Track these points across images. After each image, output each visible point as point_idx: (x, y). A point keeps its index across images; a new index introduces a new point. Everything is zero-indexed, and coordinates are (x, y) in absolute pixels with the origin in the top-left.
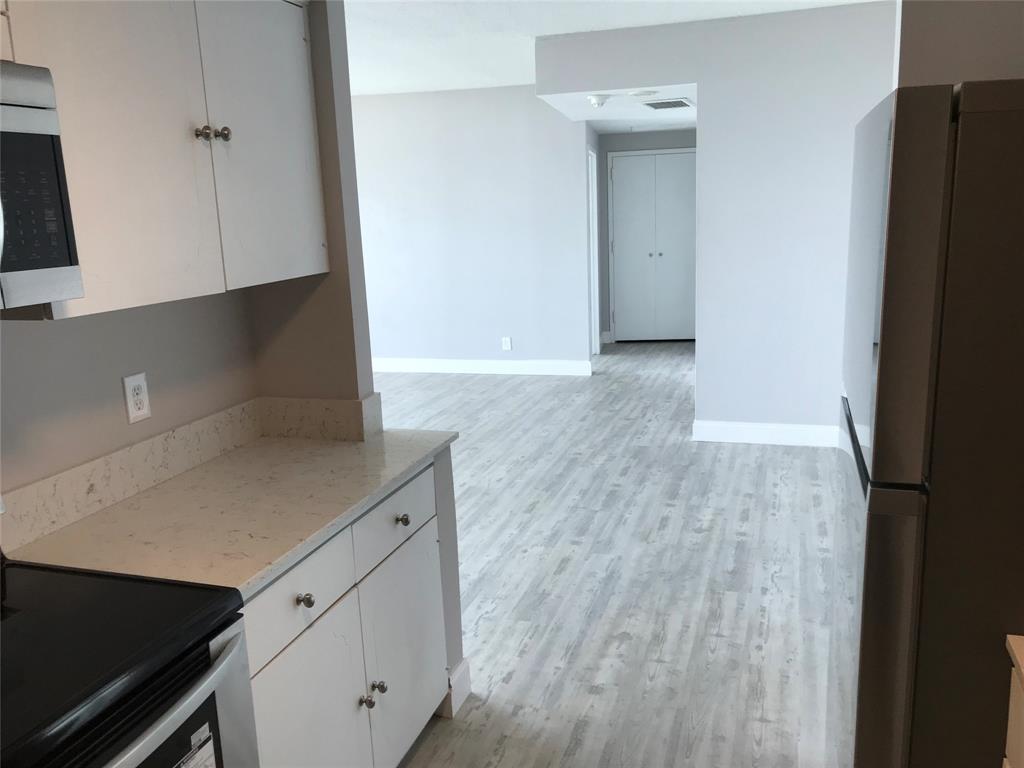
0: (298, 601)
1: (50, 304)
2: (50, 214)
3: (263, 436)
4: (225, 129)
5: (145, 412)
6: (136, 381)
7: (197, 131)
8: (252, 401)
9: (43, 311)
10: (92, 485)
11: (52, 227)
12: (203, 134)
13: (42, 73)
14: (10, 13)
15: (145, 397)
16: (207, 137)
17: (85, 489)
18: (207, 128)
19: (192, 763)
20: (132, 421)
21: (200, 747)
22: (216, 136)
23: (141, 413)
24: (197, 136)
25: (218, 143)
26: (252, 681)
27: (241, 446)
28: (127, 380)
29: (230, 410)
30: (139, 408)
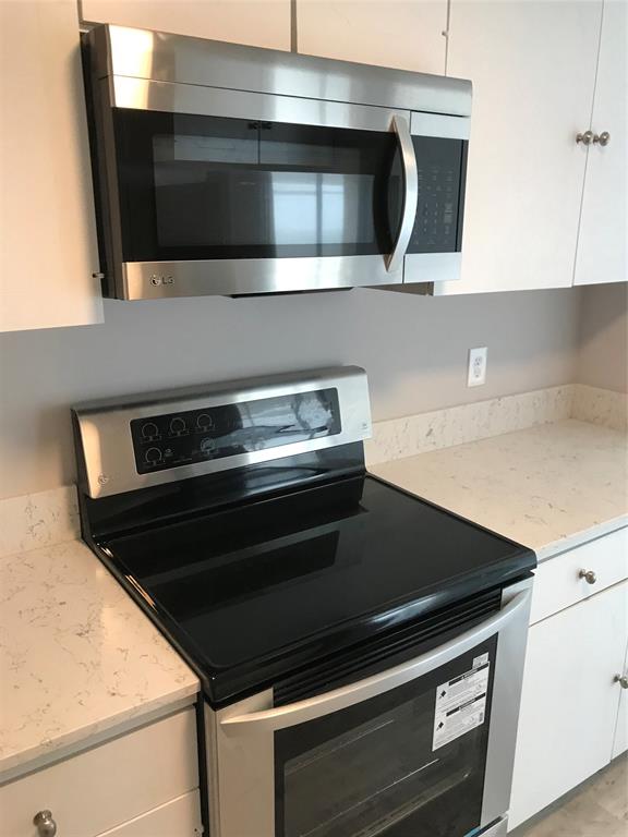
0: (581, 575)
1: (433, 283)
2: (449, 207)
3: (571, 418)
4: (605, 134)
5: (481, 380)
6: (479, 354)
7: (579, 136)
8: (568, 386)
9: (426, 288)
10: (431, 430)
11: (448, 219)
12: (583, 139)
13: (465, 85)
14: (450, 34)
15: (483, 367)
16: (587, 141)
17: (426, 432)
18: (589, 133)
19: (470, 680)
20: (470, 384)
21: (479, 669)
22: (595, 141)
23: (478, 379)
24: (578, 140)
25: (594, 148)
26: (530, 629)
27: (552, 423)
28: (472, 351)
29: (548, 390)
30: (477, 376)
